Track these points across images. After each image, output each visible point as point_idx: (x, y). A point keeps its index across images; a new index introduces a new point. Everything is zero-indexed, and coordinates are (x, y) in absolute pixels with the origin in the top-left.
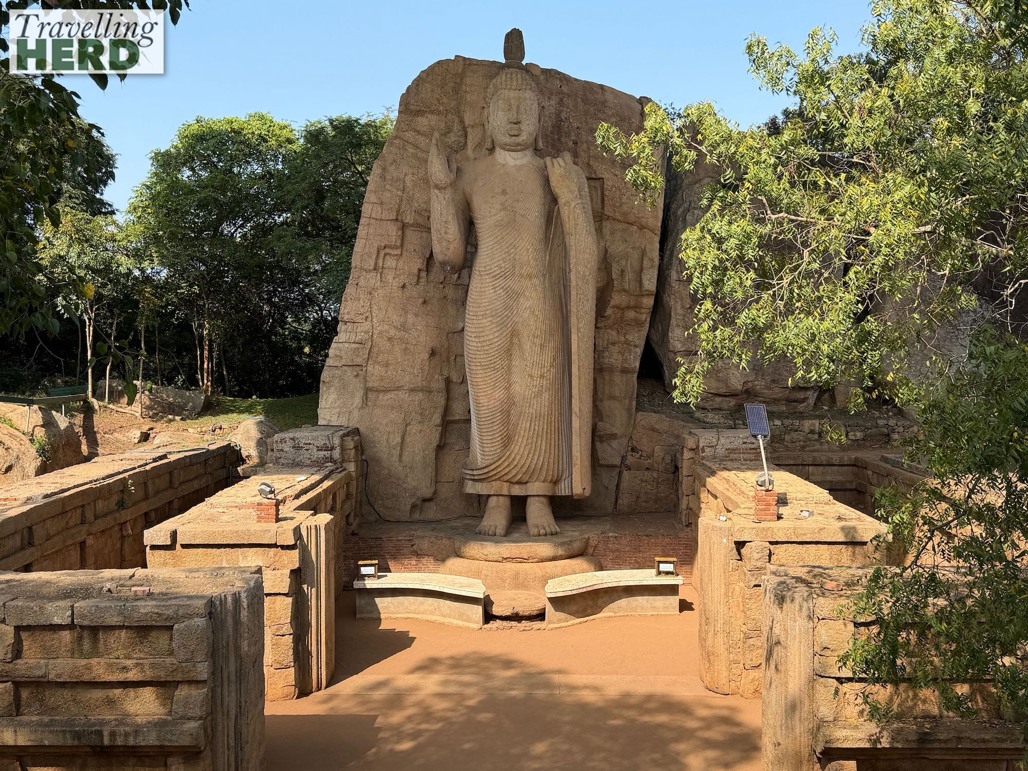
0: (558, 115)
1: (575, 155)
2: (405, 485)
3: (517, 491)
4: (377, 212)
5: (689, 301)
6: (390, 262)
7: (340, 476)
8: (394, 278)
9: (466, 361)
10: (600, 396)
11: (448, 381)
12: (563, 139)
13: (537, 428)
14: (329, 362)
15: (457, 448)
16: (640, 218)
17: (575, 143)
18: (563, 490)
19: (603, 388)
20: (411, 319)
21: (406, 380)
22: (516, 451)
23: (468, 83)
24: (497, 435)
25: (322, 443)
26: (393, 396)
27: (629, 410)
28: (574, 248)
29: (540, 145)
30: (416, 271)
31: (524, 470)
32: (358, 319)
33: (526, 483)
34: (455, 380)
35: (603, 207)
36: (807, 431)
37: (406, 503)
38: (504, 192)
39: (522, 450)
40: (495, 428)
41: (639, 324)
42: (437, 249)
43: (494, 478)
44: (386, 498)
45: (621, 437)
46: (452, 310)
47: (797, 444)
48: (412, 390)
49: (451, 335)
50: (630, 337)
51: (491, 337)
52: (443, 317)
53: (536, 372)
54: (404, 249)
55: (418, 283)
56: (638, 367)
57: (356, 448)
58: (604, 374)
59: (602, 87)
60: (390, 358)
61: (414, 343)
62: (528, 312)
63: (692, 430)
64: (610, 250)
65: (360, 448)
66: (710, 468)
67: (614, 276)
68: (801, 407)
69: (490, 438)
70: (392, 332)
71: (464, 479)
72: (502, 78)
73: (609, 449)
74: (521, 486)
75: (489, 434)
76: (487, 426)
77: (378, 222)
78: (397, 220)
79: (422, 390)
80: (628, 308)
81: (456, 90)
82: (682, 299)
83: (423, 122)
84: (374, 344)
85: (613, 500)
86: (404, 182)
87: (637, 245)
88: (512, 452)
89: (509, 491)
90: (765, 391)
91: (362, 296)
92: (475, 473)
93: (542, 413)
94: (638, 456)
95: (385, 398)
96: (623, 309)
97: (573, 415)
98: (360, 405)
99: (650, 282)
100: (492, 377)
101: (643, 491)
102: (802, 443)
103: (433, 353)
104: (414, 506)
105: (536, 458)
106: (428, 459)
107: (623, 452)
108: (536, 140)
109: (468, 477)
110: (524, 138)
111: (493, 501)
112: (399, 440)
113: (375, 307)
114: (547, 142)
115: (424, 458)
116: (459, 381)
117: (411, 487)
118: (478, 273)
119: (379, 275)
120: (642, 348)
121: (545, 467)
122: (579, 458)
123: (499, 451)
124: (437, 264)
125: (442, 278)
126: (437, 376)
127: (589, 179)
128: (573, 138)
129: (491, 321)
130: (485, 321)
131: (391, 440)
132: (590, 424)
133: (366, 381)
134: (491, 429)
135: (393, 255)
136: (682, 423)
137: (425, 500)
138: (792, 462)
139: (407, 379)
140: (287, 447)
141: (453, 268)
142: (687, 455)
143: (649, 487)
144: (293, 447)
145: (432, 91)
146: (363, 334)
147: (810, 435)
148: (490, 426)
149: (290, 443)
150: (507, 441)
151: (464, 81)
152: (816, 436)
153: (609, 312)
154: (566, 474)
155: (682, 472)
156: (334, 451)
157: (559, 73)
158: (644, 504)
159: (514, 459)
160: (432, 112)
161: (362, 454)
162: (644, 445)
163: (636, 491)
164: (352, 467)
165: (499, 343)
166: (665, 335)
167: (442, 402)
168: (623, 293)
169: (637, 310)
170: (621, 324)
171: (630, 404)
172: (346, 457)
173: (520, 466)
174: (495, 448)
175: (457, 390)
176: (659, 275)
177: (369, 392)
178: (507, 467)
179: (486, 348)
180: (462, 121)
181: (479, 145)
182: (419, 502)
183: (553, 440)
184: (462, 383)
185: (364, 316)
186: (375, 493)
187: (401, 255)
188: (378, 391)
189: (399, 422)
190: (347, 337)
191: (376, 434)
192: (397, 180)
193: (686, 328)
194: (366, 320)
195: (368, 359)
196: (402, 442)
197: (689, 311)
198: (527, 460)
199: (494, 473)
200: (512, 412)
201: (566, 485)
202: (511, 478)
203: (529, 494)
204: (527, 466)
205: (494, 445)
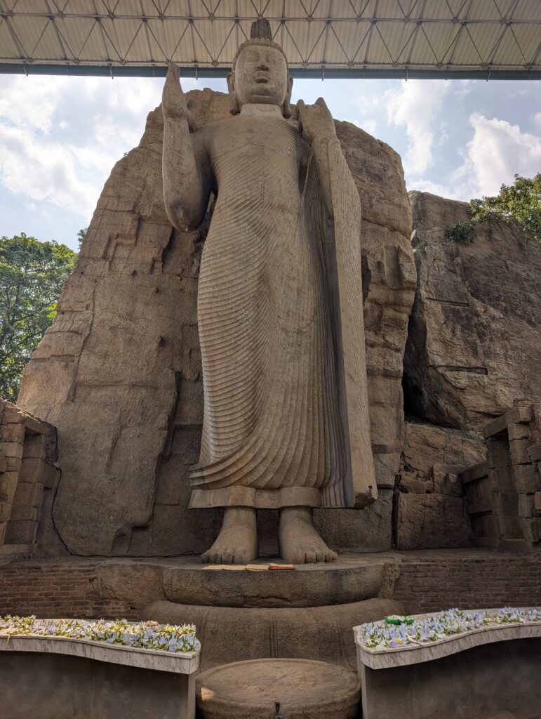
2: (110, 505)
3: (266, 501)
4: (113, 204)
6: (122, 252)
8: (124, 268)
11: (179, 377)
13: (294, 403)
14: (36, 354)
16: (390, 220)
18: (333, 499)
20: (140, 307)
21: (127, 374)
22: (265, 436)
24: (239, 415)
26: (109, 393)
27: (398, 419)
30: (150, 260)
31: (277, 465)
32: (78, 307)
33: (279, 488)
34: (188, 376)
37: (108, 531)
40: (236, 404)
41: (398, 325)
43: (233, 480)
44: (81, 523)
45: (391, 452)
48: (133, 386)
49: (185, 328)
50: (389, 339)
51: (232, 278)
52: (179, 308)
53: (292, 327)
54: (139, 239)
55: (151, 272)
56: (402, 371)
60: (110, 349)
61: (141, 333)
69: (228, 419)
70: (116, 320)
71: (189, 488)
73: (379, 464)
74: (272, 494)
75: (226, 413)
77: (113, 213)
78: (133, 212)
79: (145, 386)
80: (387, 304)
84: (92, 333)
85: (390, 532)
86: (145, 181)
87: (391, 245)
88: (260, 437)
89: (254, 501)
91: (85, 284)
92: (205, 473)
93: (301, 383)
94: (413, 475)
95: (97, 395)
96: (381, 305)
98: (63, 401)
101: (427, 519)
103: (163, 342)
104: (119, 536)
105: (294, 446)
106: (145, 471)
107: (395, 471)
109: (196, 484)
110: (273, 86)
111: (231, 516)
112: (108, 444)
113: (99, 295)
115: (141, 470)
116: (194, 378)
117: (118, 508)
119: (108, 263)
120: (403, 351)
121: (308, 460)
123: (240, 438)
125: (179, 271)
126: (166, 370)
131: (98, 445)
133: (76, 374)
134: (230, 406)
135: (126, 245)
137: (138, 528)
139: (128, 372)
143: (434, 514)
146: (80, 322)
148: (229, 401)
150: (252, 422)
153: (367, 305)
154: (336, 476)
159: (262, 449)
161: (55, 460)
162: (421, 464)
163: (419, 519)
166: (422, 348)
168: (382, 286)
171: (398, 412)
173: (270, 459)
174: (236, 434)
175: (189, 390)
177: (78, 388)
178: (253, 460)
179: (225, 292)
182: (127, 531)
183: (316, 423)
184: (196, 381)
185: (85, 304)
186: (66, 515)
187: (136, 244)
188: (91, 387)
189: (112, 422)
190: (62, 326)
191: (79, 435)
192: (138, 178)
193: (444, 343)
194: (87, 309)
195: (83, 348)
196: (113, 448)
197: (445, 326)
198: (280, 448)
199: (232, 471)
200: (260, 384)
201: (337, 492)
202: (258, 479)
203: (284, 505)
204: (281, 458)
205: (235, 428)
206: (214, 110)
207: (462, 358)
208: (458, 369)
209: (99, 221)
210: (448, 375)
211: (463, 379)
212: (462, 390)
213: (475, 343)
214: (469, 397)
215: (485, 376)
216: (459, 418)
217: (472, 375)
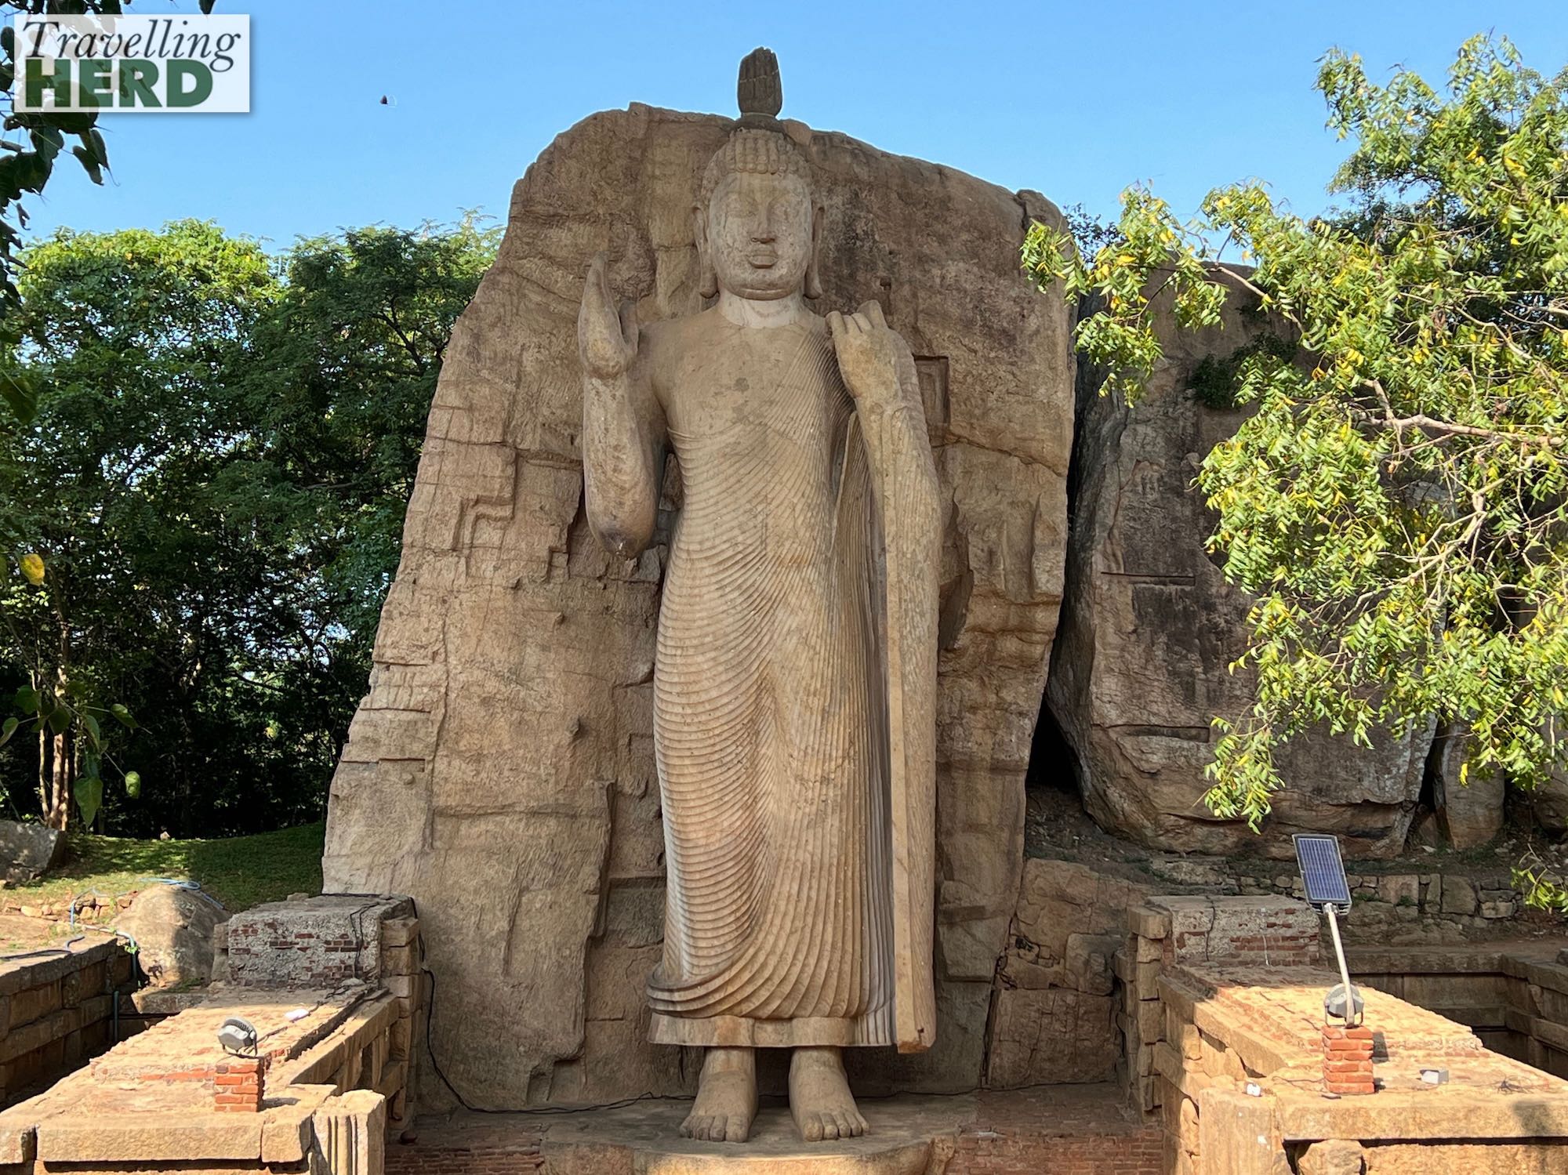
0: (849, 226)
1: (888, 310)
2: (516, 1028)
3: (770, 1037)
4: (461, 427)
5: (1131, 616)
6: (489, 534)
7: (378, 1007)
8: (496, 568)
9: (657, 746)
10: (946, 824)
11: (614, 793)
12: (861, 277)
13: (814, 894)
14: (350, 752)
15: (632, 942)
16: (1025, 440)
17: (886, 284)
18: (872, 1034)
19: (953, 805)
20: (532, 656)
21: (520, 790)
22: (768, 947)
23: (659, 158)
24: (726, 912)
25: (338, 932)
26: (491, 827)
27: (1009, 854)
28: (892, 502)
29: (817, 285)
30: (545, 554)
31: (787, 988)
32: (416, 658)
33: (791, 1019)
34: (628, 790)
35: (947, 417)
36: (1394, 901)
37: (518, 1070)
38: (741, 384)
39: (781, 944)
40: (721, 895)
41: (1027, 665)
42: (595, 504)
43: (718, 1008)
44: (475, 1058)
45: (994, 914)
46: (622, 638)
47: (1375, 929)
48: (534, 813)
49: (619, 691)
50: (1008, 695)
51: (714, 693)
52: (604, 652)
53: (812, 771)
54: (520, 504)
55: (548, 578)
56: (1027, 759)
57: (410, 943)
58: (955, 775)
59: (940, 170)
60: (486, 743)
61: (539, 709)
62: (795, 640)
63: (1154, 899)
64: (962, 508)
65: (419, 944)
66: (1200, 981)
67: (973, 564)
68: (1379, 847)
69: (710, 917)
70: (492, 685)
71: (649, 1012)
72: (736, 148)
73: (968, 940)
74: (779, 1026)
76: (705, 891)
77: (462, 448)
78: (503, 443)
79: (555, 813)
80: (1004, 631)
81: (632, 175)
82: (1116, 613)
83: (561, 239)
84: (450, 712)
85: (980, 1057)
86: (520, 363)
87: (1021, 497)
88: (760, 948)
89: (752, 1038)
90: (1302, 813)
91: (425, 608)
92: (676, 997)
93: (826, 860)
94: (1031, 956)
95: (474, 832)
96: (993, 634)
97: (896, 866)
98: (417, 848)
99: (1050, 578)
100: (717, 781)
101: (1043, 1035)
102: (1384, 927)
103: (581, 731)
104: (536, 1076)
105: (812, 961)
106: (567, 967)
107: (998, 950)
108: (806, 276)
109: (661, 1007)
110: (784, 271)
111: (716, 1062)
112: (504, 925)
113: (453, 633)
114: (828, 282)
115: (560, 966)
116: (638, 793)
117: (530, 1033)
118: (684, 556)
119: (463, 561)
120: (1035, 720)
121: (834, 981)
122: (908, 961)
123: (730, 946)
124: (596, 536)
125: (601, 569)
126: (589, 782)
127: (918, 358)
128: (882, 273)
129: (714, 659)
130: (700, 659)
131: (485, 926)
132: (931, 885)
133: (430, 793)
134: (713, 898)
135: (496, 520)
136: (1125, 883)
137: (563, 1062)
138: (1367, 969)
139: (523, 786)
140: (258, 944)
141: (629, 544)
142: (1146, 952)
143: (1057, 1026)
144: (272, 944)
145: (582, 175)
146: (425, 690)
147: (1400, 909)
148: (711, 890)
149: (265, 935)
150: (749, 925)
151: (649, 154)
152: (1413, 912)
153: (963, 640)
154: (879, 998)
155: (1135, 991)
156: (363, 952)
157: (850, 141)
158: (1047, 1065)
159: (764, 966)
160: (582, 219)
161: (422, 959)
162: (1045, 929)
163: (1030, 1036)
164: (402, 988)
165: (731, 707)
166: (1081, 691)
167: (602, 840)
168: (993, 600)
169: (1024, 636)
170: (989, 667)
171: (1012, 840)
172: (390, 965)
173: (776, 981)
174: (722, 940)
175: (635, 814)
176: (1067, 561)
177: (438, 820)
178: (750, 980)
179: (704, 718)
180: (645, 238)
181: (682, 288)
182: (547, 1067)
183: (849, 922)
184: (643, 797)
185: (430, 651)
186: (450, 1047)
187: (513, 518)
188: (458, 816)
189: (504, 884)
190: (392, 697)
191: (452, 911)
192: (505, 359)
193: (1128, 676)
194: (433, 659)
195: (438, 745)
196: (511, 930)
197: (1133, 638)
198: (792, 964)
199: (718, 997)
200: (760, 858)
201: (880, 1023)
202: (757, 1008)
203: (797, 1044)
204: (793, 979)
205: (721, 932)
206: (657, 172)
207: (1161, 708)
208: (1152, 730)
209: (437, 467)
210: (1128, 746)
211: (1156, 752)
212: (1153, 775)
213: (1192, 674)
214: (1165, 790)
215: (1202, 746)
216: (1144, 827)
217: (1176, 743)
